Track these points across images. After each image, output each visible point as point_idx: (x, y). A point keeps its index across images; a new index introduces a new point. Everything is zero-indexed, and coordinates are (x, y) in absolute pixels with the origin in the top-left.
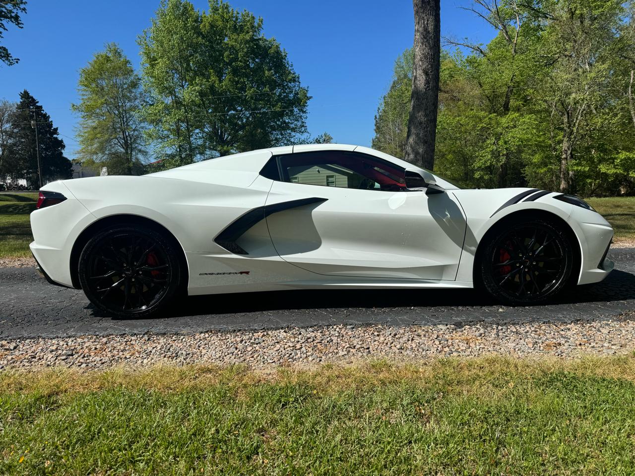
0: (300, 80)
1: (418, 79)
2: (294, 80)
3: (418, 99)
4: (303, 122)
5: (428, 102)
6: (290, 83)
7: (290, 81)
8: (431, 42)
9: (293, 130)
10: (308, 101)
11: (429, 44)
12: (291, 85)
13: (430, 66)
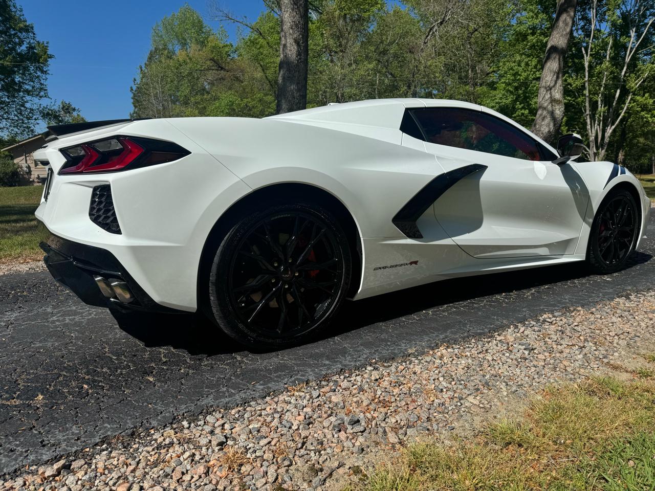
0: (35, 30)
1: (289, 48)
2: (28, 29)
3: (289, 70)
4: (41, 84)
5: (300, 76)
6: (21, 32)
7: (21, 30)
8: (301, 10)
9: (28, 92)
10: (49, 60)
11: (299, 10)
12: (23, 35)
13: (301, 36)
